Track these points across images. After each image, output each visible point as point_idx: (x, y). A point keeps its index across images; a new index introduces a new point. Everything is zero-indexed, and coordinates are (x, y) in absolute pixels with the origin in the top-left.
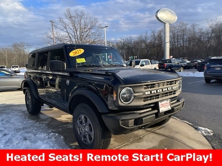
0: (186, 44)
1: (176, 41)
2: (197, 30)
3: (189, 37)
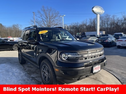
0: (109, 27)
2: (115, 18)
3: (111, 23)
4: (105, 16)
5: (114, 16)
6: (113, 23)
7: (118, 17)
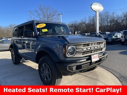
0: (109, 24)
1: (103, 22)
2: (115, 16)
3: (111, 20)
4: (105, 14)
5: (113, 13)
6: (112, 21)
7: (118, 14)
